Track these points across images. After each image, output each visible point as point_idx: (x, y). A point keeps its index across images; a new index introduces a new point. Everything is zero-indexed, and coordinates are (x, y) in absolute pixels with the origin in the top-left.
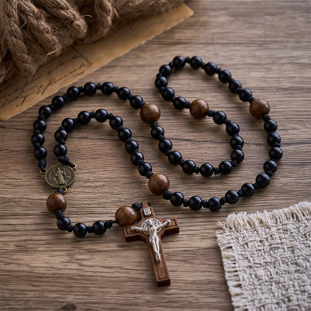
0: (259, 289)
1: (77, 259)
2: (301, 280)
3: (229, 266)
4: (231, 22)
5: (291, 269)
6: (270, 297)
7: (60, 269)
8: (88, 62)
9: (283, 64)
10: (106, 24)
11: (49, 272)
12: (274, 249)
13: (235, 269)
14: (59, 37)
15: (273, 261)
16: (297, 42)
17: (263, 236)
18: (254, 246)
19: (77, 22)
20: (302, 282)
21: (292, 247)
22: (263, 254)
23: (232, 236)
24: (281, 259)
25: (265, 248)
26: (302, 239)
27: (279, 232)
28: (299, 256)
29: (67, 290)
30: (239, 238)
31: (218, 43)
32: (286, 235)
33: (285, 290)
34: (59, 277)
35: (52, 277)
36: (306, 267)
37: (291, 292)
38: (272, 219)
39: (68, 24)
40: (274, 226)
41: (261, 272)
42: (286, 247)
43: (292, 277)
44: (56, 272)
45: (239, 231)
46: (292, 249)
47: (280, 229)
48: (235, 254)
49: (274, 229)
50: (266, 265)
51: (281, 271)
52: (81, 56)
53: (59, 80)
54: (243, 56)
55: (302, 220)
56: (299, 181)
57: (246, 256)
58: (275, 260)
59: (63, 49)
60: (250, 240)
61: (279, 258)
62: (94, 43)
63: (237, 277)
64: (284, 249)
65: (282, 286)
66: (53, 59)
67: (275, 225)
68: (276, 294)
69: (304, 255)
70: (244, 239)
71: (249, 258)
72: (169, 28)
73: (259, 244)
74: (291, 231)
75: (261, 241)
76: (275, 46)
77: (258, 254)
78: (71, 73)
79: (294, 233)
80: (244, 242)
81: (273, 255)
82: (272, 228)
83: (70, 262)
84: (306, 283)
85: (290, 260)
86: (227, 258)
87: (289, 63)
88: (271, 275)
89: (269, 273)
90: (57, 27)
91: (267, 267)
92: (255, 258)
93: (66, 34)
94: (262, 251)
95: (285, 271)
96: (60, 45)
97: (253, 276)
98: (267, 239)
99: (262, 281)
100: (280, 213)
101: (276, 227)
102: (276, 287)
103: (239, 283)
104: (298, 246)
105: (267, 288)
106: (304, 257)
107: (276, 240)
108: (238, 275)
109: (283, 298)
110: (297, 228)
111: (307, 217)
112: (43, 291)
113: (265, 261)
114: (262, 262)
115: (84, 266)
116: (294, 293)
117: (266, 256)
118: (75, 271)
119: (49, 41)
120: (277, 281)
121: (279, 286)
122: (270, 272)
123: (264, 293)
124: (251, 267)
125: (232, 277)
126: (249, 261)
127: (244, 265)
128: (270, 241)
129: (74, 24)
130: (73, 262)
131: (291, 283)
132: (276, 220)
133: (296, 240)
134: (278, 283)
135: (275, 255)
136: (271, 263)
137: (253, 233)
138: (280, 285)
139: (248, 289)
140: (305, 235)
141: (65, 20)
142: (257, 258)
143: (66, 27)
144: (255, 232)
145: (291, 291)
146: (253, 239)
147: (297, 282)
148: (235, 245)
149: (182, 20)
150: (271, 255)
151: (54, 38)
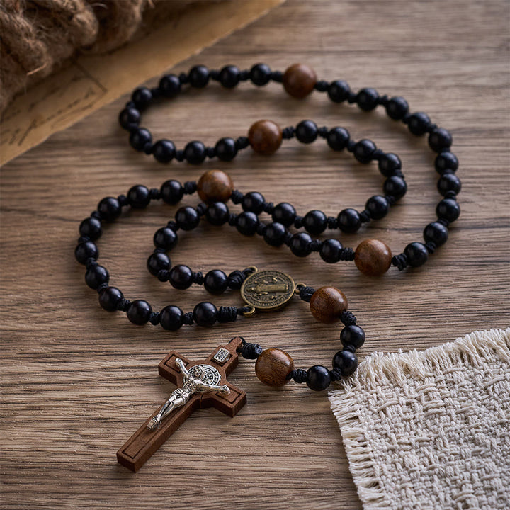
0: (410, 488)
1: (82, 436)
2: (483, 470)
3: (354, 450)
4: (352, 15)
5: (465, 450)
6: (431, 502)
7: (54, 453)
8: (100, 86)
9: (445, 88)
10: (130, 18)
11: (34, 459)
12: (434, 416)
13: (366, 456)
14: (49, 43)
15: (433, 438)
16: (469, 48)
17: (411, 394)
18: (398, 412)
19: (79, 16)
20: (486, 473)
21: (464, 412)
22: (414, 427)
23: (356, 398)
24: (446, 433)
25: (417, 415)
26: (480, 398)
27: (439, 385)
28: (477, 427)
29: (65, 490)
30: (370, 400)
31: (329, 52)
32: (452, 390)
33: (457, 488)
34: (52, 467)
35: (40, 468)
36: (491, 445)
37: (468, 491)
38: (426, 364)
39: (64, 20)
40: (431, 377)
41: (412, 458)
42: (453, 412)
43: (468, 464)
44: (45, 458)
45: (369, 388)
46: (465, 416)
47: (442, 381)
48: (365, 430)
49: (430, 382)
50: (420, 446)
51: (448, 456)
52: (88, 76)
53: (49, 119)
54: (374, 74)
55: (478, 363)
56: (474, 294)
57: (384, 432)
58: (436, 435)
59: (55, 65)
60: (389, 403)
61: (443, 432)
62: (111, 52)
63: (371, 469)
64: (450, 415)
65: (451, 481)
66: (38, 82)
67: (432, 374)
68: (442, 496)
69: (487, 425)
70: (379, 402)
71: (389, 435)
72: (242, 25)
73: (406, 408)
74: (461, 384)
75: (408, 404)
76: (430, 56)
77: (405, 426)
78: (70, 106)
79: (467, 387)
80: (378, 407)
81: (432, 428)
82: (426, 379)
83: (71, 441)
84: (493, 475)
85: (462, 434)
86: (352, 437)
87: (456, 86)
88: (430, 463)
89: (427, 461)
90: (43, 24)
91: (422, 448)
92: (400, 435)
93: (60, 37)
94: (412, 421)
95: (454, 455)
96: (50, 58)
97: (399, 466)
98: (419, 400)
99: (415, 473)
100: (439, 352)
101: (433, 378)
102: (441, 484)
103: (374, 480)
104: (475, 410)
105: (425, 487)
106: (486, 427)
107: (435, 401)
108: (372, 466)
109: (454, 502)
110: (471, 377)
111: (488, 358)
112: (23, 492)
113: (418, 438)
114: (413, 441)
115: (95, 447)
116: (473, 494)
117: (419, 430)
118: (79, 456)
119: (29, 50)
120: (441, 473)
121: (445, 481)
122: (428, 457)
123: (420, 495)
124: (393, 450)
125: (361, 469)
126: (391, 440)
127: (381, 447)
128: (424, 403)
129: (74, 20)
130: (76, 441)
131: (467, 474)
132: (434, 365)
133: (471, 399)
134: (443, 476)
135: (435, 427)
136: (428, 441)
137: (395, 391)
138: (448, 480)
139: (392, 490)
140: (485, 389)
141: (59, 13)
142: (403, 435)
143: (60, 26)
144: (397, 389)
145: (468, 489)
146: (395, 400)
147: (478, 473)
148: (364, 414)
149: (265, 12)
150: (427, 427)
151: (40, 44)
